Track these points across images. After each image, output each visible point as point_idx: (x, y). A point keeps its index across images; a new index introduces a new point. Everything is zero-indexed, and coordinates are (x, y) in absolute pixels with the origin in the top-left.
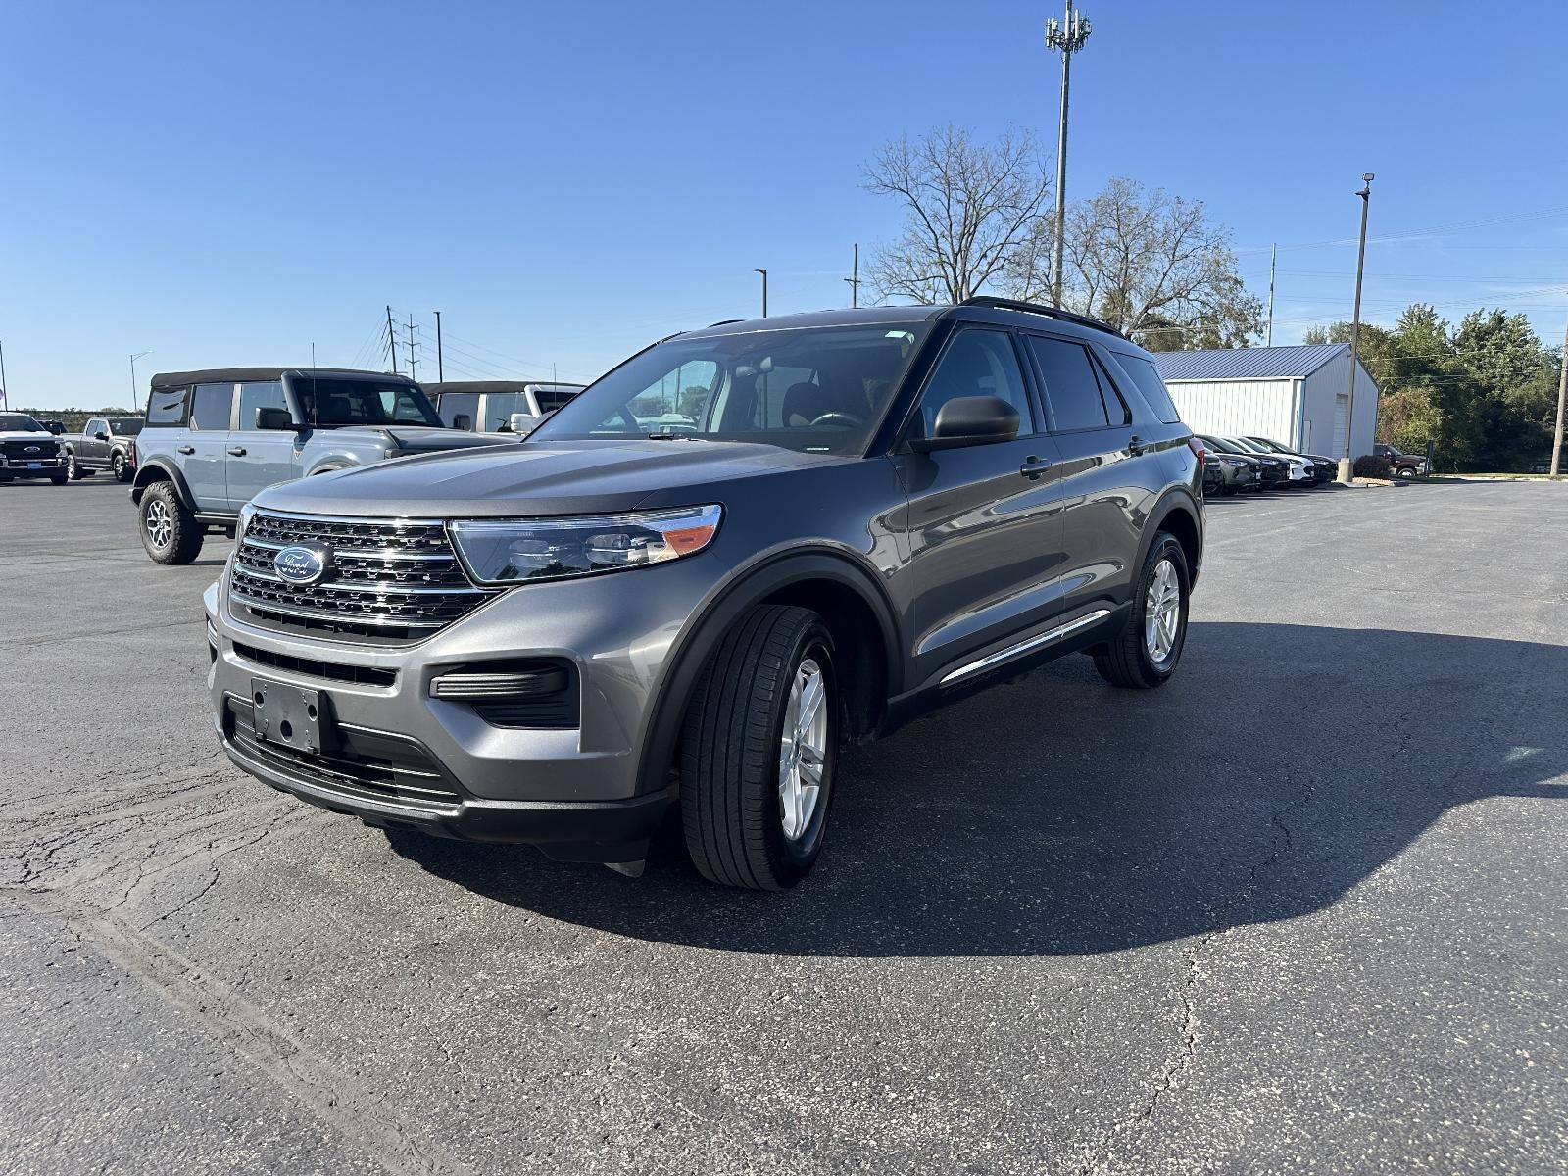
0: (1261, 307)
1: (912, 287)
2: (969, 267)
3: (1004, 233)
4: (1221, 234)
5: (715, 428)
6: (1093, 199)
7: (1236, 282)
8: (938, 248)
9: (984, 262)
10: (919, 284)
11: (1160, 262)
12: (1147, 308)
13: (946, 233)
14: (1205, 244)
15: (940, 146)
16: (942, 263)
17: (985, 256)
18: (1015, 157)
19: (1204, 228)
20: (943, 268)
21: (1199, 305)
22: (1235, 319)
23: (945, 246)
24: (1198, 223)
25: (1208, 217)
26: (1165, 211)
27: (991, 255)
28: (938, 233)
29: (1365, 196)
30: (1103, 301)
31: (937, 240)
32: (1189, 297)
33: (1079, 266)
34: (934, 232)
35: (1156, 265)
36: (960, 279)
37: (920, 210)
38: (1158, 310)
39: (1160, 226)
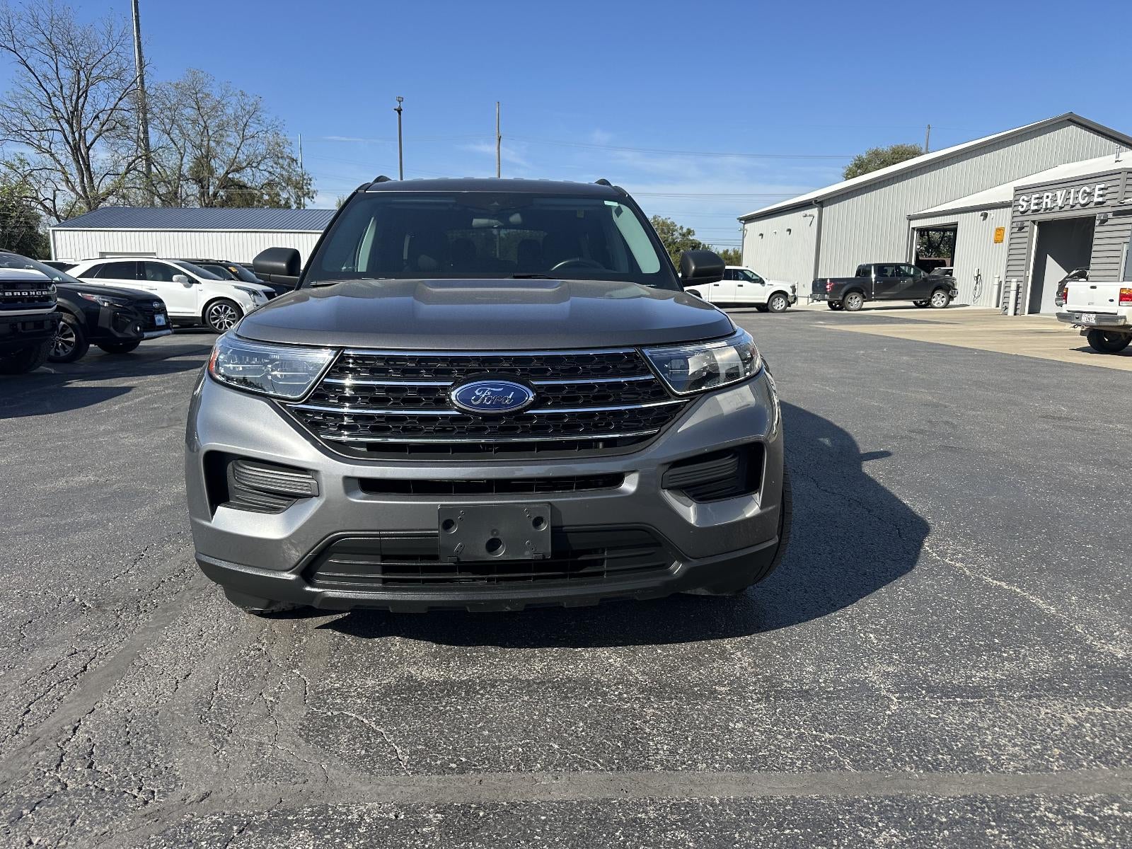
0: (311, 180)
1: (28, 136)
2: (84, 125)
3: (113, 101)
4: (277, 123)
5: (362, 266)
6: (174, 82)
7: (293, 160)
8: (52, 105)
9: (97, 122)
10: (34, 134)
11: (233, 138)
12: (227, 173)
13: (57, 93)
14: (266, 130)
15: (44, 17)
16: (57, 120)
17: (97, 117)
18: (117, 38)
19: (263, 117)
20: (59, 123)
21: (267, 174)
22: (296, 187)
23: (58, 103)
24: (258, 113)
25: (266, 109)
26: (234, 101)
27: (103, 117)
28: (50, 92)
29: (399, 111)
30: (191, 164)
31: (50, 98)
32: (261, 168)
33: (168, 134)
34: (47, 92)
35: (230, 140)
36: (77, 135)
37: (30, 69)
38: (237, 176)
39: (230, 111)
